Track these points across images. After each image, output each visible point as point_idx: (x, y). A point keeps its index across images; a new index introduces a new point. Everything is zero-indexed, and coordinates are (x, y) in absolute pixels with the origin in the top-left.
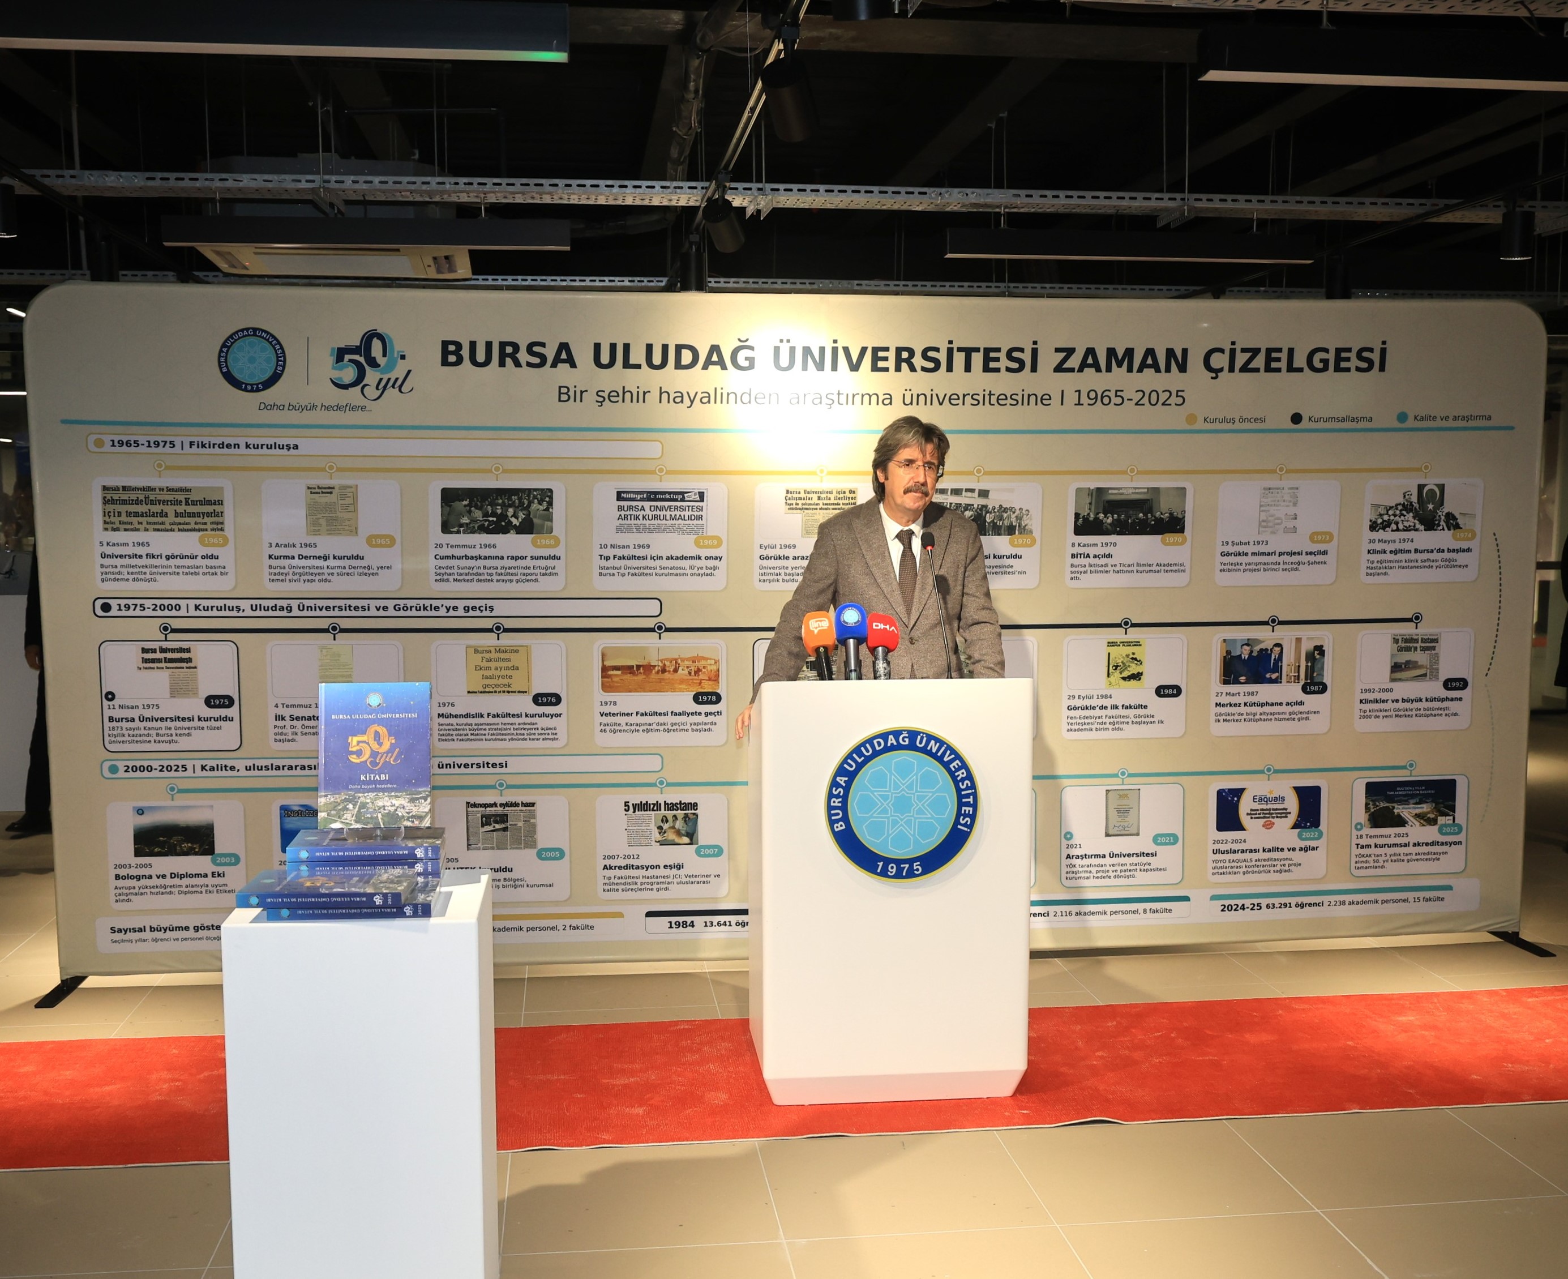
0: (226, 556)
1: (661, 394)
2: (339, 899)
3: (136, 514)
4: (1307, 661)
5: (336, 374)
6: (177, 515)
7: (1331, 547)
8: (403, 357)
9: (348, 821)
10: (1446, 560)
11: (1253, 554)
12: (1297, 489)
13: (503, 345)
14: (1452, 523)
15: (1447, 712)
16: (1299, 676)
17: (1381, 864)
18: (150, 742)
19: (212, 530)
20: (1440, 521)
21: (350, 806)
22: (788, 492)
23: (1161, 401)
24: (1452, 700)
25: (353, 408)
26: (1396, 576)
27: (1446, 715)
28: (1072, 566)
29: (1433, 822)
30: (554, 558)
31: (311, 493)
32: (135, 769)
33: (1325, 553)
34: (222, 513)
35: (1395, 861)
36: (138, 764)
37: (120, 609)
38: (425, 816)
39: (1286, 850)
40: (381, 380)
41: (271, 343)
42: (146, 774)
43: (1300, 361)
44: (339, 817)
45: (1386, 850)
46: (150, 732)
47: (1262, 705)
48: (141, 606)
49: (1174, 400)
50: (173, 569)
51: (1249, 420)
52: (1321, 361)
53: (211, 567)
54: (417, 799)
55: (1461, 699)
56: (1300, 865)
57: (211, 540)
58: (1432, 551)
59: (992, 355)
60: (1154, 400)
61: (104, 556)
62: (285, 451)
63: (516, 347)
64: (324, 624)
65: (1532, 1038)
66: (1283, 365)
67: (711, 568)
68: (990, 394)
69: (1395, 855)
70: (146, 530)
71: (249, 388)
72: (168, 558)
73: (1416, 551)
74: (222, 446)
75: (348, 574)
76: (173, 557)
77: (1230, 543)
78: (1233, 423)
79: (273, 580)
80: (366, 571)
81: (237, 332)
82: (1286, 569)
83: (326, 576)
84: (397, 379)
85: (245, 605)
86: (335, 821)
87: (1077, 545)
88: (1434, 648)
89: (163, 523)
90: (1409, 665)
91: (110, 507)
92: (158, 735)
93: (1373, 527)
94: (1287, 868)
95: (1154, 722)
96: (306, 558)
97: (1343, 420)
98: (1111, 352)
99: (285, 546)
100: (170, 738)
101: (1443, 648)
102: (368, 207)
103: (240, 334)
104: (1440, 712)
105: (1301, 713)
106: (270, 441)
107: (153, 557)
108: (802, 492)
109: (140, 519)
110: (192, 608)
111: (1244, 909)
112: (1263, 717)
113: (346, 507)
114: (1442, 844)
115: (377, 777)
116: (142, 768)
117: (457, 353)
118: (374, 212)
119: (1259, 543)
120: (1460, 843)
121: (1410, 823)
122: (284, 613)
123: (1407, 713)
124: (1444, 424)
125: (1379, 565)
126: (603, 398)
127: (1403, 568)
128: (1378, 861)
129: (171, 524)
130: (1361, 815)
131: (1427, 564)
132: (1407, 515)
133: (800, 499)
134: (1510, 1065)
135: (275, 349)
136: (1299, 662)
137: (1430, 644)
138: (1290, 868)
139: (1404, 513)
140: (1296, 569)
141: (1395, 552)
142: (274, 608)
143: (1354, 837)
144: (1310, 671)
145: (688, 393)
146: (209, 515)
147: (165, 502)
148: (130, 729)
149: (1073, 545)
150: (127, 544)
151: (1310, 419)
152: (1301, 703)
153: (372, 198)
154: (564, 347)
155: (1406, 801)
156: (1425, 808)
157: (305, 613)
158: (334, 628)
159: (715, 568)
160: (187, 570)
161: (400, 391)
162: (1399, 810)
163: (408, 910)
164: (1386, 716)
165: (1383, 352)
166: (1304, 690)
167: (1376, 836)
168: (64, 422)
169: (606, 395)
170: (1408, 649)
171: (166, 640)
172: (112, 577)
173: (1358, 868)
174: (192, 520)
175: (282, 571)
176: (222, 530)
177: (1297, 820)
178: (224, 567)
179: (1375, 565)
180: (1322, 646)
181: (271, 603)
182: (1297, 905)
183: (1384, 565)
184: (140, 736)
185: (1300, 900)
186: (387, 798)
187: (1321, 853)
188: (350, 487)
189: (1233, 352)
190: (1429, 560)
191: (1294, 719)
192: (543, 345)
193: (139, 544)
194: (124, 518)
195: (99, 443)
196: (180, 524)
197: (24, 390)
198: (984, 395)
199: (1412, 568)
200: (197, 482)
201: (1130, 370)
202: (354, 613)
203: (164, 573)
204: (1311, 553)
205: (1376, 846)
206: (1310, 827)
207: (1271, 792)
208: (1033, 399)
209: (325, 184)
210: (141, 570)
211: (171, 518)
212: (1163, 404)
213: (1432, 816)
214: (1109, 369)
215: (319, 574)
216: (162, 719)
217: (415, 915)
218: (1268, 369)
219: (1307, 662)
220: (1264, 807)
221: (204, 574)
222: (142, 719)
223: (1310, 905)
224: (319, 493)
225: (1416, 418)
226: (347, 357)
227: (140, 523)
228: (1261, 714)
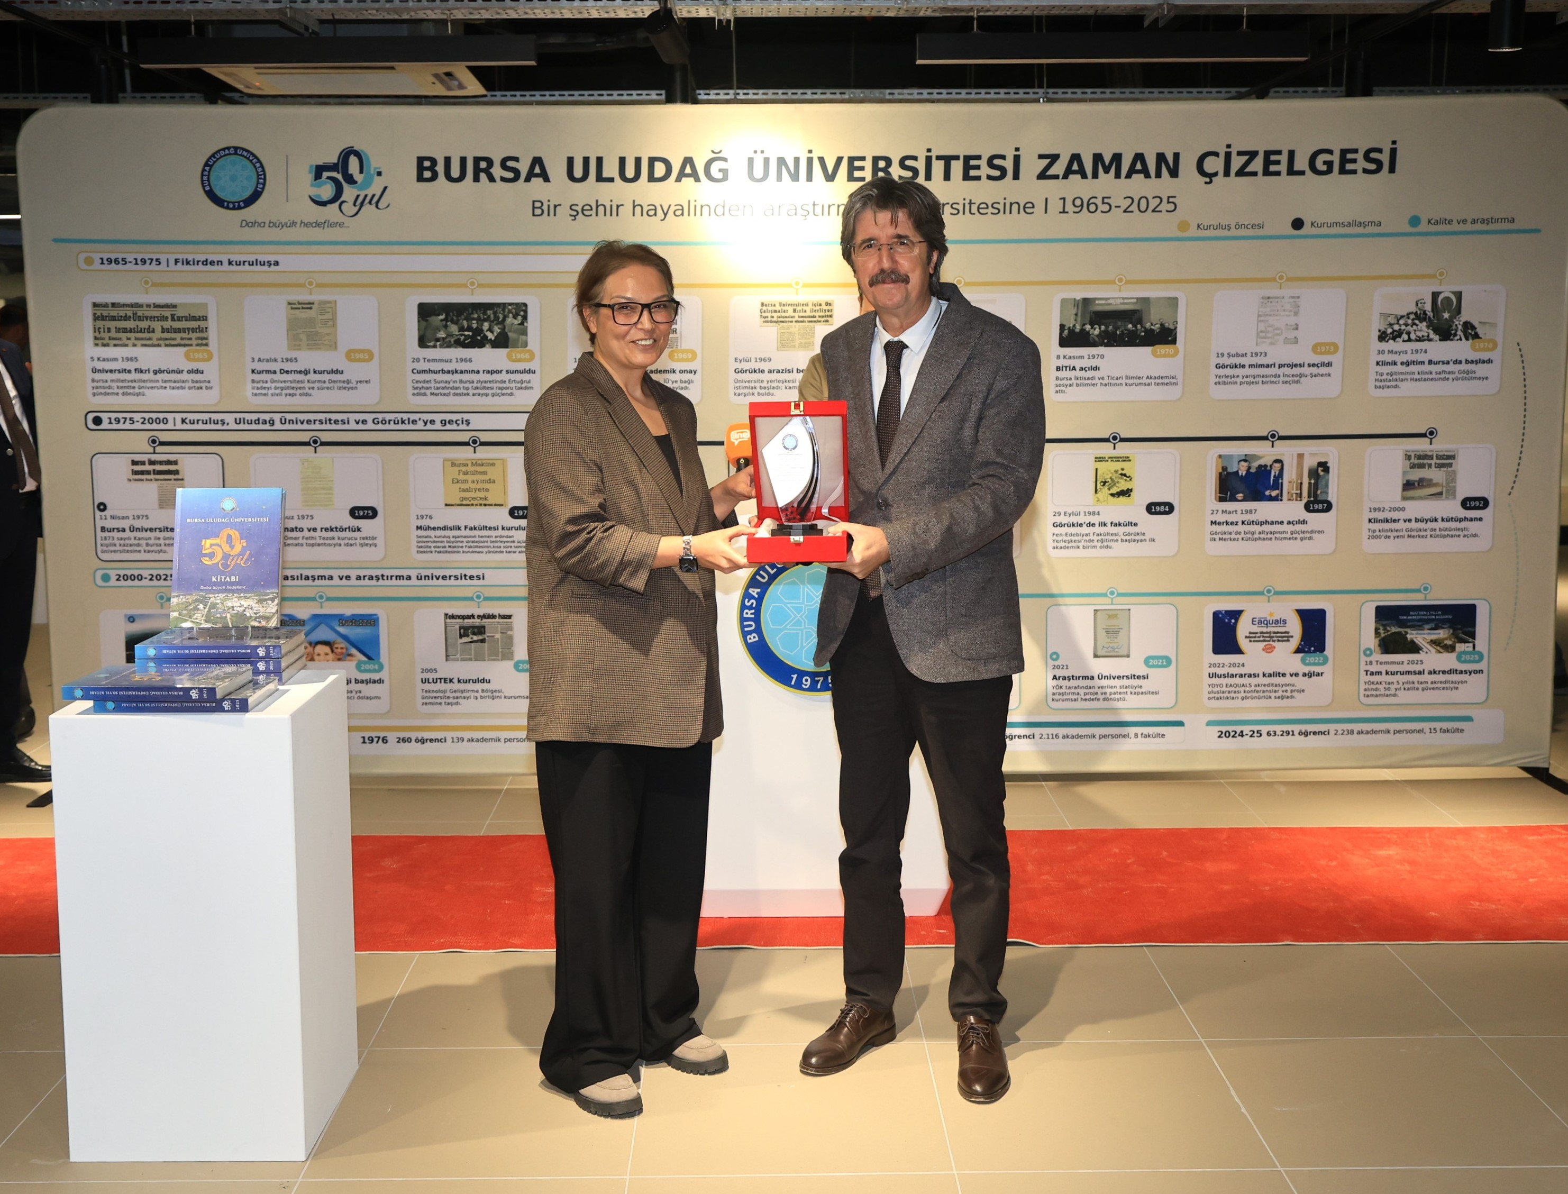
0: (211, 370)
1: (634, 207)
2: (158, 693)
3: (125, 330)
4: (1310, 477)
5: (314, 192)
6: (163, 331)
7: (1336, 359)
8: (379, 174)
9: (198, 620)
10: (1464, 372)
11: (1251, 366)
12: (1298, 297)
13: (477, 160)
14: (1470, 331)
15: (1466, 533)
16: (1301, 494)
17: (1393, 692)
18: (140, 551)
19: (197, 345)
20: (1456, 330)
21: (201, 606)
22: (763, 305)
23: (1151, 207)
24: (1471, 520)
25: (332, 225)
26: (1408, 388)
27: (1465, 536)
28: (1057, 378)
29: (1451, 649)
30: (529, 371)
31: (292, 308)
32: (126, 577)
33: (1329, 364)
34: (206, 328)
35: (1408, 689)
36: (129, 573)
37: (110, 423)
38: (272, 617)
39: (1288, 675)
40: (358, 196)
41: (251, 161)
42: (136, 582)
43: (1301, 163)
44: (190, 617)
45: (1399, 677)
46: (140, 542)
47: (1261, 524)
48: (131, 419)
49: (1165, 206)
50: (161, 384)
51: (1246, 227)
52: (1325, 163)
53: (197, 382)
54: (266, 600)
55: (1481, 519)
56: (1303, 691)
57: (197, 355)
58: (1448, 363)
59: (973, 162)
60: (1143, 208)
61: (95, 371)
62: (266, 268)
63: (490, 162)
64: (305, 437)
65: (1515, 876)
66: (1283, 168)
67: (685, 382)
68: (970, 203)
69: (1408, 682)
70: (135, 345)
71: (231, 205)
72: (155, 372)
73: (1430, 362)
74: (205, 263)
75: (328, 388)
76: (161, 371)
77: (1226, 355)
78: (1229, 230)
79: (256, 394)
80: (345, 385)
81: (218, 151)
82: (1286, 382)
83: (307, 391)
84: (374, 196)
85: (229, 418)
86: (186, 621)
87: (1062, 357)
88: (1450, 465)
89: (150, 339)
90: (1422, 483)
91: (100, 324)
92: (147, 545)
93: (1383, 337)
94: (1289, 694)
95: (1145, 540)
96: (287, 372)
97: (1349, 225)
98: (1098, 158)
99: (267, 361)
100: (159, 548)
101: (1460, 465)
102: (338, 26)
103: (222, 153)
104: (1458, 533)
105: (1304, 532)
106: (252, 258)
107: (142, 372)
108: (777, 305)
109: (129, 335)
110: (179, 421)
111: (1242, 736)
112: (1262, 536)
113: (325, 323)
114: (1461, 672)
115: (228, 579)
116: (133, 578)
117: (432, 168)
118: (343, 31)
119: (1257, 354)
120: (1481, 671)
121: (1425, 650)
122: (267, 427)
123: (1421, 533)
124: (1462, 227)
125: (1389, 377)
126: (577, 212)
127: (1416, 380)
128: (1389, 689)
129: (158, 339)
130: (1370, 640)
131: (1442, 376)
132: (1420, 325)
133: (775, 311)
134: (1477, 903)
135: (255, 167)
136: (1301, 478)
137: (1447, 460)
138: (1293, 694)
139: (1417, 322)
140: (1298, 382)
141: (1407, 364)
142: (257, 421)
143: (1363, 663)
144: (1314, 489)
145: (661, 206)
146: (194, 330)
147: (152, 318)
148: (121, 539)
149: (1058, 357)
150: (116, 359)
151: (1312, 224)
152: (1304, 522)
153: (342, 17)
154: (537, 161)
155: (1420, 626)
156: (1442, 634)
157: (287, 426)
158: (315, 442)
159: (690, 382)
160: (174, 385)
161: (377, 207)
162: (1412, 635)
163: (226, 705)
164: (1398, 537)
165: (1393, 152)
166: (1307, 508)
167: (1386, 663)
168: (55, 240)
169: (579, 209)
170: (1422, 466)
171: (154, 453)
172: (103, 391)
173: (1368, 696)
174: (178, 336)
175: (265, 385)
176: (206, 345)
177: (1300, 644)
178: (209, 382)
179: (1385, 377)
180: (1326, 463)
181: (254, 417)
182: (1300, 733)
183: (1394, 377)
184: (131, 545)
185: (1304, 728)
186: (236, 599)
187: (1327, 679)
188: (329, 302)
189: (1228, 156)
190: (1444, 372)
191: (1296, 539)
192: (516, 159)
193: (128, 359)
194: (113, 334)
195: (89, 261)
196: (166, 339)
197: (18, 213)
198: (964, 204)
199: (1425, 380)
200: (182, 298)
201: (1118, 176)
202: (334, 427)
203: (152, 388)
204: (1314, 365)
205: (1387, 673)
206: (1315, 652)
207: (1271, 614)
208: (1015, 207)
209: (292, 4)
210: (130, 384)
211: (158, 334)
212: (1154, 211)
213: (1449, 642)
214: (1095, 176)
215: (300, 388)
216: (151, 530)
217: (233, 710)
218: (1267, 172)
219: (1310, 479)
220: (1265, 630)
221: (190, 388)
222: (133, 529)
223: (1315, 733)
224: (299, 308)
225: (1429, 222)
226: (325, 174)
227: (129, 339)
228: (1260, 533)
